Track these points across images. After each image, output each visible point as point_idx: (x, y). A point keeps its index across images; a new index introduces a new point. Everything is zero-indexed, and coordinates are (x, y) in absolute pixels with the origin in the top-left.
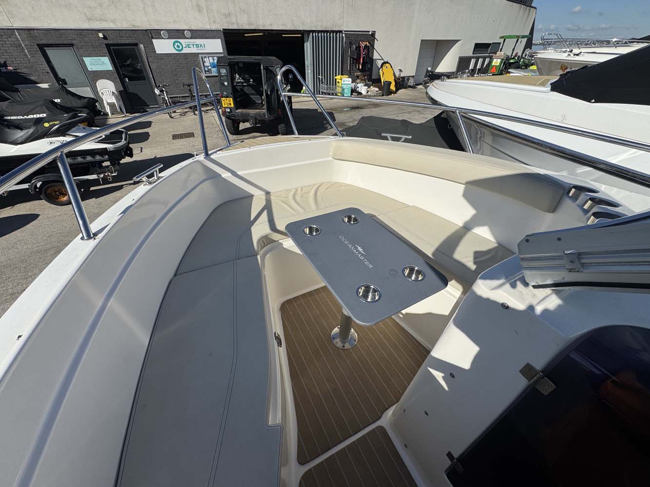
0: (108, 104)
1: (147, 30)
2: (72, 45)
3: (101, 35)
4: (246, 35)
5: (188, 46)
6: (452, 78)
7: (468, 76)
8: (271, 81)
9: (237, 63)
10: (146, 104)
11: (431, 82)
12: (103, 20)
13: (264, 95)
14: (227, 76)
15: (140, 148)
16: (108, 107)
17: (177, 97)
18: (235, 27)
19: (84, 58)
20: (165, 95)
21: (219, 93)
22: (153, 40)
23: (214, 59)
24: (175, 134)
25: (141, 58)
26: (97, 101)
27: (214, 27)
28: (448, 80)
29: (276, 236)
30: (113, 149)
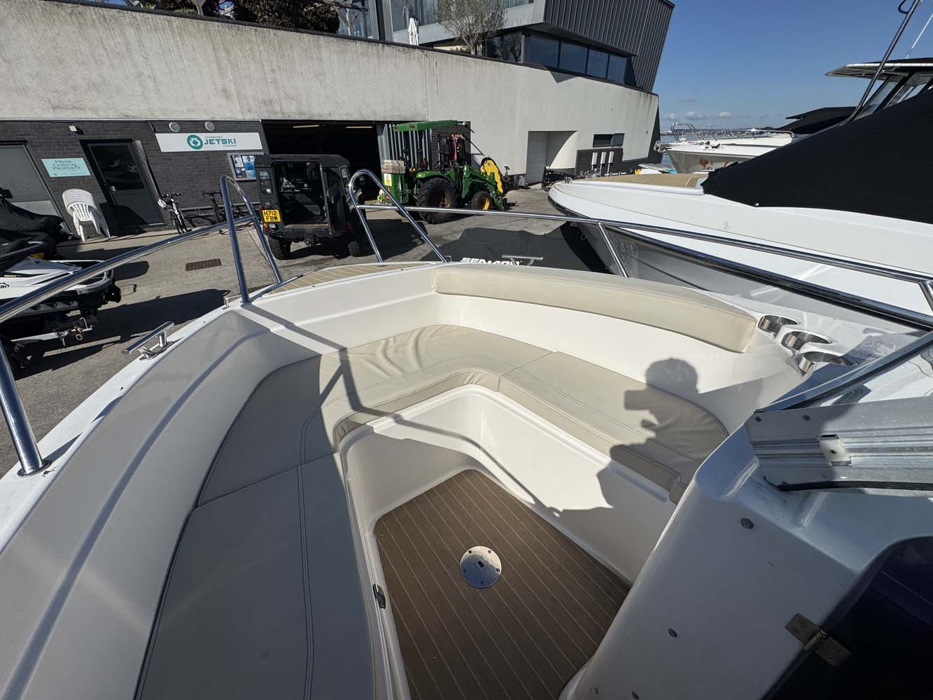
0: (81, 223)
1: (146, 121)
2: (25, 142)
3: (73, 129)
4: (295, 127)
5: (211, 142)
6: (578, 179)
7: (598, 176)
8: (335, 186)
9: (285, 164)
10: (143, 221)
11: (552, 184)
12: (77, 109)
13: (326, 204)
14: (270, 180)
15: (133, 286)
16: (81, 227)
17: (194, 210)
18: (279, 117)
19: (43, 160)
20: (174, 207)
21: (259, 202)
22: (156, 134)
23: (249, 159)
24: (190, 262)
25: (138, 157)
26: (62, 220)
27: (248, 117)
28: (574, 182)
29: (361, 418)
30: (87, 292)
